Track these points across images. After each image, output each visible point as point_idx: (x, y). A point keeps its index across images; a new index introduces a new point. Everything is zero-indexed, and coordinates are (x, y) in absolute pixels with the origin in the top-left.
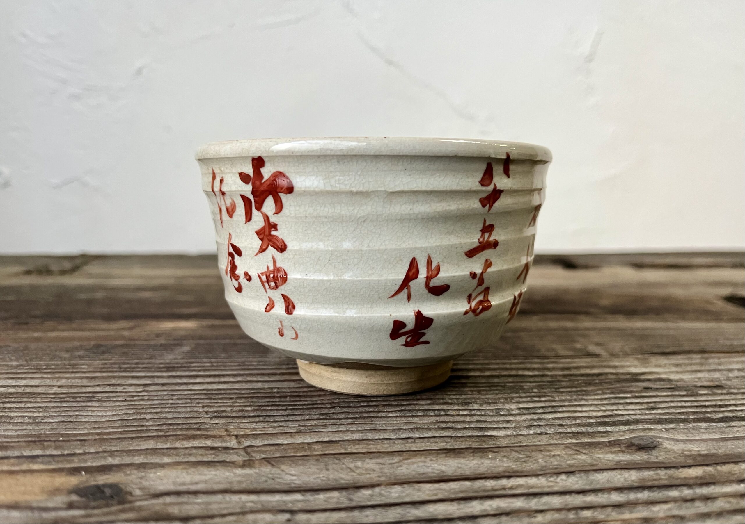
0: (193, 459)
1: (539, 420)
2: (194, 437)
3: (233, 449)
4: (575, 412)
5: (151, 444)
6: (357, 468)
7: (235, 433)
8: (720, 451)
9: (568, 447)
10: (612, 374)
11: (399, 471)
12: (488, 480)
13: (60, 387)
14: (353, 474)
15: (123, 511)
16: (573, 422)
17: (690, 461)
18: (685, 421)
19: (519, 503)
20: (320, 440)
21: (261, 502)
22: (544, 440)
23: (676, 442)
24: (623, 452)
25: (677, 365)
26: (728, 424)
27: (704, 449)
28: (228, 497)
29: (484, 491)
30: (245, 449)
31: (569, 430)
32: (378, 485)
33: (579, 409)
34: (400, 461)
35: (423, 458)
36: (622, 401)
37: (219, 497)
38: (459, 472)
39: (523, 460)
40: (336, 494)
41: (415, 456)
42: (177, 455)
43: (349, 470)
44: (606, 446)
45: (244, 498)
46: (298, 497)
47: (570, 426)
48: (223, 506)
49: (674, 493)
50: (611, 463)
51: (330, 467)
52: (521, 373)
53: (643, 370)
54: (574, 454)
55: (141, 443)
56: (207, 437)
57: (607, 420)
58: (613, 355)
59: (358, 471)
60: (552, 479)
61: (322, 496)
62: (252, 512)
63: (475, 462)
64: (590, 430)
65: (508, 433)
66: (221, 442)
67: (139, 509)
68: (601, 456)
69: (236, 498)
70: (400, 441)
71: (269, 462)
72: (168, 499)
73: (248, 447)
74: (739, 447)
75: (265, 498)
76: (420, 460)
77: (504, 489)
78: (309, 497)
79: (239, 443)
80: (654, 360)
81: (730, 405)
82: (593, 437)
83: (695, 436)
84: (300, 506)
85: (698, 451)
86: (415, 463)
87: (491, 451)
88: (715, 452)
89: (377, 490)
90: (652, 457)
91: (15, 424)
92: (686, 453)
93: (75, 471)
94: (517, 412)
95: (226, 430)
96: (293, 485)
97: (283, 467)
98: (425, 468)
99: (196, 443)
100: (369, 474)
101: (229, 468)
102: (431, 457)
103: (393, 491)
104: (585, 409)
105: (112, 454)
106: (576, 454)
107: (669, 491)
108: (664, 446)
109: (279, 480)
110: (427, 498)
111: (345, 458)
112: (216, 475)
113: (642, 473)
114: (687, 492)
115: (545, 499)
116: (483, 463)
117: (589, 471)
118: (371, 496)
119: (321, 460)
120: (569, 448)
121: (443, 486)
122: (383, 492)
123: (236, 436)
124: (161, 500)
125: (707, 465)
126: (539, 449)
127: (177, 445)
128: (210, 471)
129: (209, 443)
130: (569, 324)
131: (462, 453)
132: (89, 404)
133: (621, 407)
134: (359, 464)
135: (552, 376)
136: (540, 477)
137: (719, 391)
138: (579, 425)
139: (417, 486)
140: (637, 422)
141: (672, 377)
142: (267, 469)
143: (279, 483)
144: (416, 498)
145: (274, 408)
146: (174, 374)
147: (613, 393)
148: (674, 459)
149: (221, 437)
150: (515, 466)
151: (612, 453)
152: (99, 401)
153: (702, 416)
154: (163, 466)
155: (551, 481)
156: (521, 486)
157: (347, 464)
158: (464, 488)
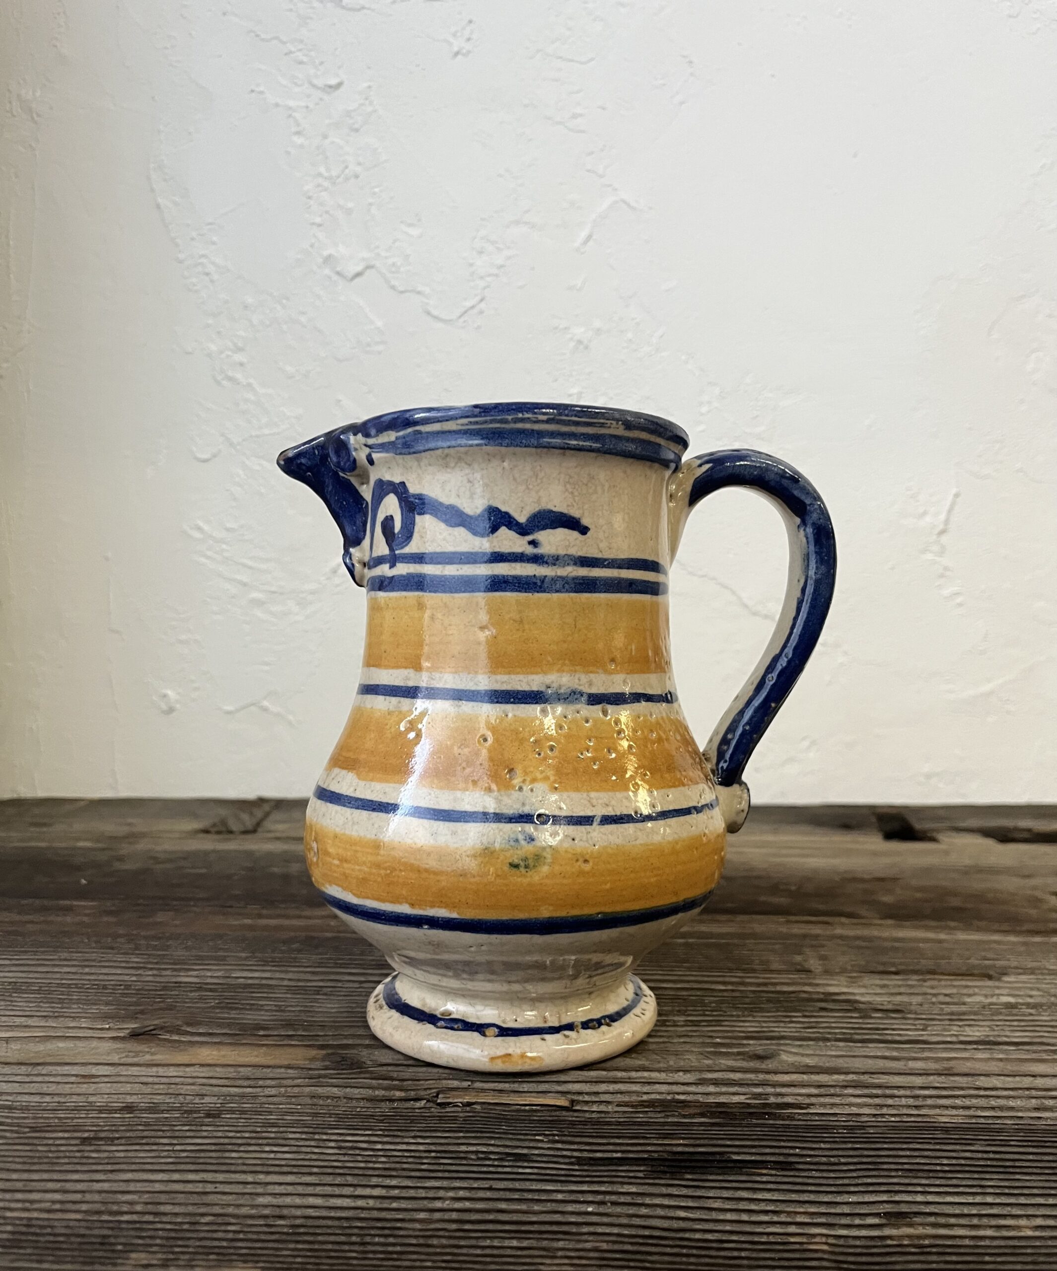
1: (697, 1031)
4: (735, 1026)
8: (828, 1064)
10: (807, 992)
13: (290, 980)
15: (360, 1073)
16: (725, 1035)
17: (793, 1069)
18: (827, 1040)
19: (637, 1087)
22: (687, 1047)
23: (796, 1055)
24: (743, 1060)
25: (884, 986)
26: (865, 1044)
27: (816, 1062)
31: (715, 1041)
36: (788, 1020)
39: (658, 1060)
44: (734, 1055)
47: (718, 1038)
50: (726, 1067)
53: (845, 990)
54: (702, 1059)
57: (756, 1035)
58: (827, 972)
60: (671, 1075)
64: (734, 1042)
67: (371, 1072)
68: (723, 1061)
72: (390, 1068)
80: (869, 980)
81: (888, 1029)
82: (731, 1047)
83: (822, 1052)
85: (809, 1063)
90: (764, 1065)
91: (267, 1011)
92: (796, 1063)
93: (322, 1047)
94: (682, 1023)
104: (746, 1024)
105: (346, 1037)
106: (705, 1059)
108: (782, 1058)
113: (745, 1075)
114: (770, 1090)
117: (704, 1071)
120: (702, 1054)
124: (385, 1068)
125: (804, 1073)
126: (676, 1053)
133: (782, 1025)
135: (742, 991)
137: (894, 1015)
138: (727, 1037)
141: (863, 999)
147: (786, 1011)
148: (781, 1067)
150: (647, 1063)
151: (734, 1060)
152: (325, 994)
153: (849, 1036)
156: (644, 1078)
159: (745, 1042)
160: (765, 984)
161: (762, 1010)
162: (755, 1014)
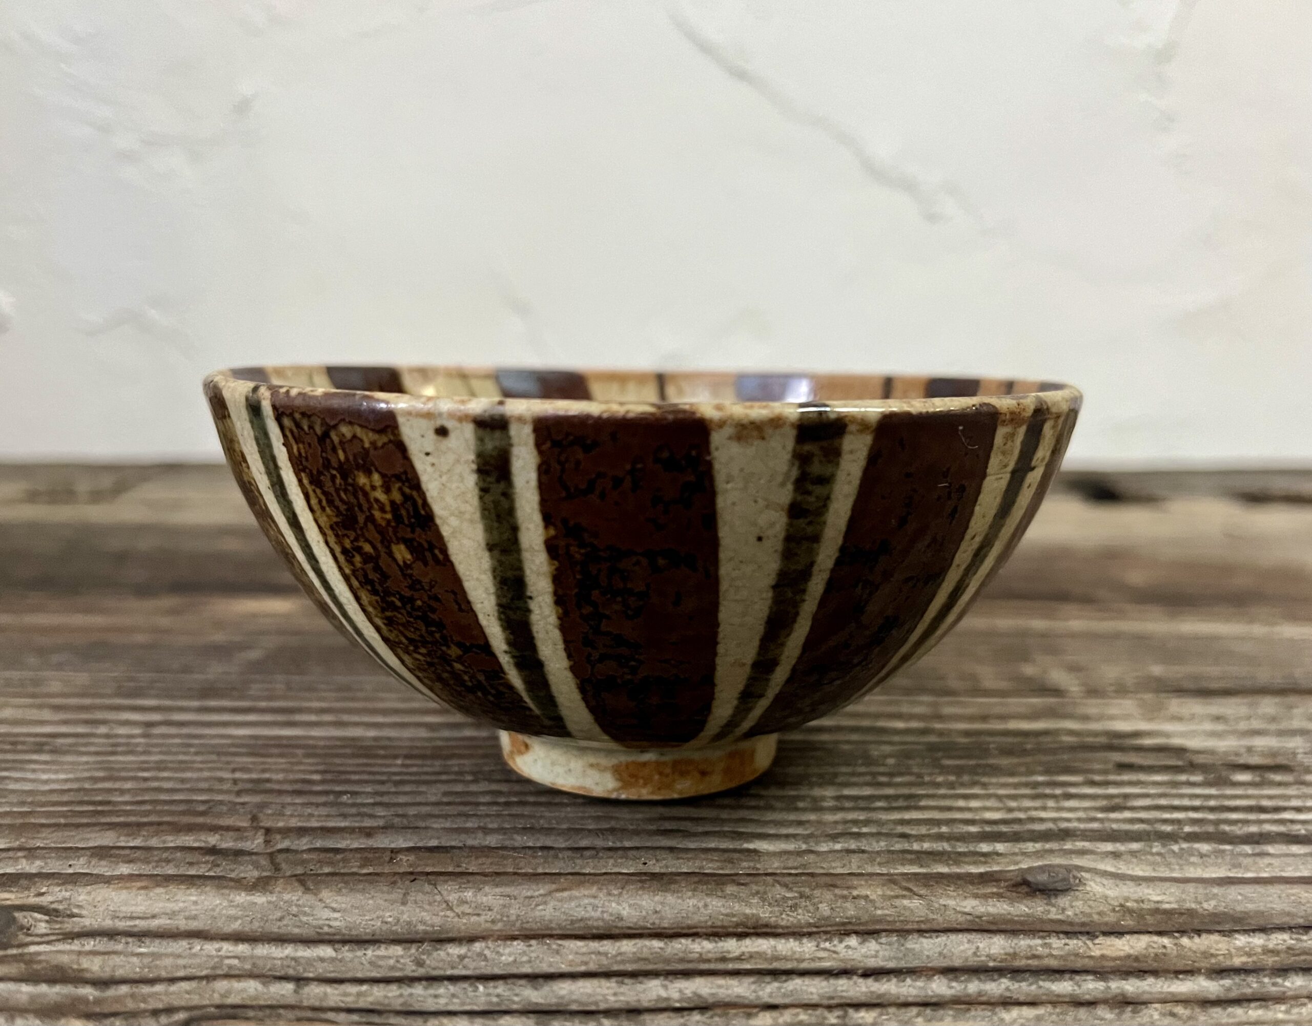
0: (170, 870)
1: (867, 823)
2: (190, 829)
3: (250, 854)
4: (950, 809)
5: (107, 839)
6: (463, 902)
7: (268, 824)
8: (1205, 906)
9: (891, 880)
10: (1071, 733)
11: (537, 913)
12: (698, 940)
14: (449, 913)
16: (935, 830)
17: (1128, 922)
18: (1166, 838)
19: (740, 989)
20: (420, 844)
21: (252, 957)
22: (854, 865)
23: (1118, 882)
24: (999, 896)
25: (1218, 718)
26: (1258, 849)
27: (1172, 899)
28: (197, 946)
29: (682, 960)
30: (271, 855)
31: (916, 846)
32: (483, 938)
33: (961, 803)
34: (550, 893)
35: (594, 890)
36: (1058, 791)
37: (182, 945)
38: (653, 921)
39: (790, 903)
40: (398, 950)
41: (581, 884)
42: (147, 861)
43: (444, 905)
44: (972, 883)
45: (227, 947)
46: (326, 951)
47: (921, 838)
48: (181, 962)
49: (1064, 987)
50: (961, 918)
51: (411, 898)
52: (881, 723)
53: (1143, 726)
54: (897, 897)
55: (93, 835)
56: (214, 829)
57: (1004, 828)
58: (1093, 692)
59: (458, 910)
60: (827, 945)
61: (370, 952)
62: (227, 976)
63: (692, 902)
64: (961, 848)
65: (790, 846)
66: (236, 840)
67: (30, 959)
68: (951, 903)
69: (210, 948)
70: (569, 853)
71: (302, 883)
72: (90, 944)
73: (281, 851)
74: (1251, 901)
75: (262, 950)
76: (586, 893)
77: (723, 959)
78: (346, 953)
79: (267, 842)
80: (1175, 705)
81: (1285, 809)
82: (957, 863)
83: (1172, 870)
84: (321, 969)
85: (1158, 902)
86: (576, 898)
87: (733, 881)
88: (1193, 906)
89: (478, 946)
90: (1053, 910)
92: (1128, 904)
94: (831, 803)
95: (254, 818)
96: (326, 929)
97: (325, 894)
98: (590, 908)
99: (188, 840)
100: (478, 915)
101: (226, 891)
102: (611, 887)
103: (507, 951)
104: (974, 804)
105: (31, 853)
106: (904, 897)
107: (1053, 981)
108: (1088, 888)
109: (304, 919)
110: (564, 968)
111: (446, 882)
112: (195, 903)
113: (1015, 941)
114: (1091, 986)
115: (796, 983)
116: (706, 906)
117: (909, 932)
118: (462, 958)
119: (399, 884)
120: (894, 882)
121: (607, 946)
122: (487, 952)
123: (268, 831)
124: (76, 946)
125: (1160, 933)
126: (832, 881)
127: (154, 842)
128: (190, 895)
129: (213, 840)
130: (1038, 624)
131: (675, 882)
132: (35, 757)
133: (1051, 803)
134: (469, 895)
135: (941, 733)
136: (805, 940)
137: (1278, 778)
138: (940, 837)
139: (554, 944)
140: (1066, 834)
141: (1193, 743)
142: (293, 896)
143: (303, 925)
144: (545, 968)
145: (365, 777)
146: (212, 703)
147: (1047, 772)
148: (1096, 917)
149: (238, 829)
150: (765, 913)
151: (976, 896)
152: (54, 751)
154: (107, 880)
155: (825, 949)
156: (760, 955)
157: (445, 893)
158: (646, 953)
159: (985, 847)
160: (984, 718)
161: (996, 770)
162: (985, 780)
